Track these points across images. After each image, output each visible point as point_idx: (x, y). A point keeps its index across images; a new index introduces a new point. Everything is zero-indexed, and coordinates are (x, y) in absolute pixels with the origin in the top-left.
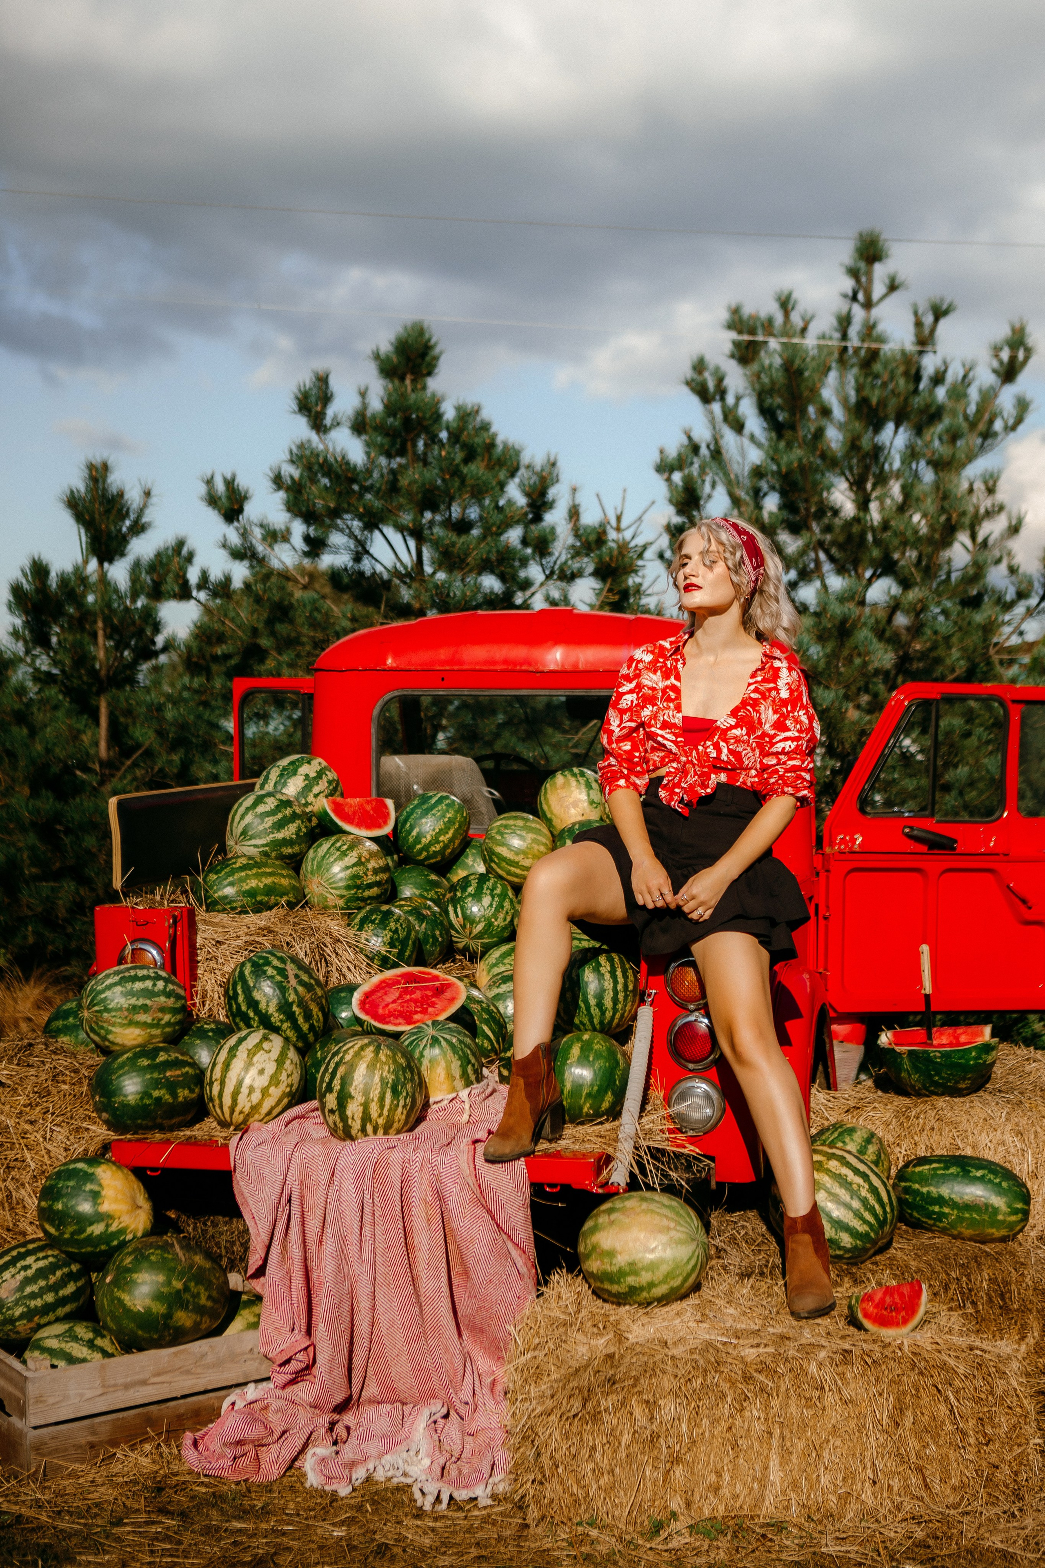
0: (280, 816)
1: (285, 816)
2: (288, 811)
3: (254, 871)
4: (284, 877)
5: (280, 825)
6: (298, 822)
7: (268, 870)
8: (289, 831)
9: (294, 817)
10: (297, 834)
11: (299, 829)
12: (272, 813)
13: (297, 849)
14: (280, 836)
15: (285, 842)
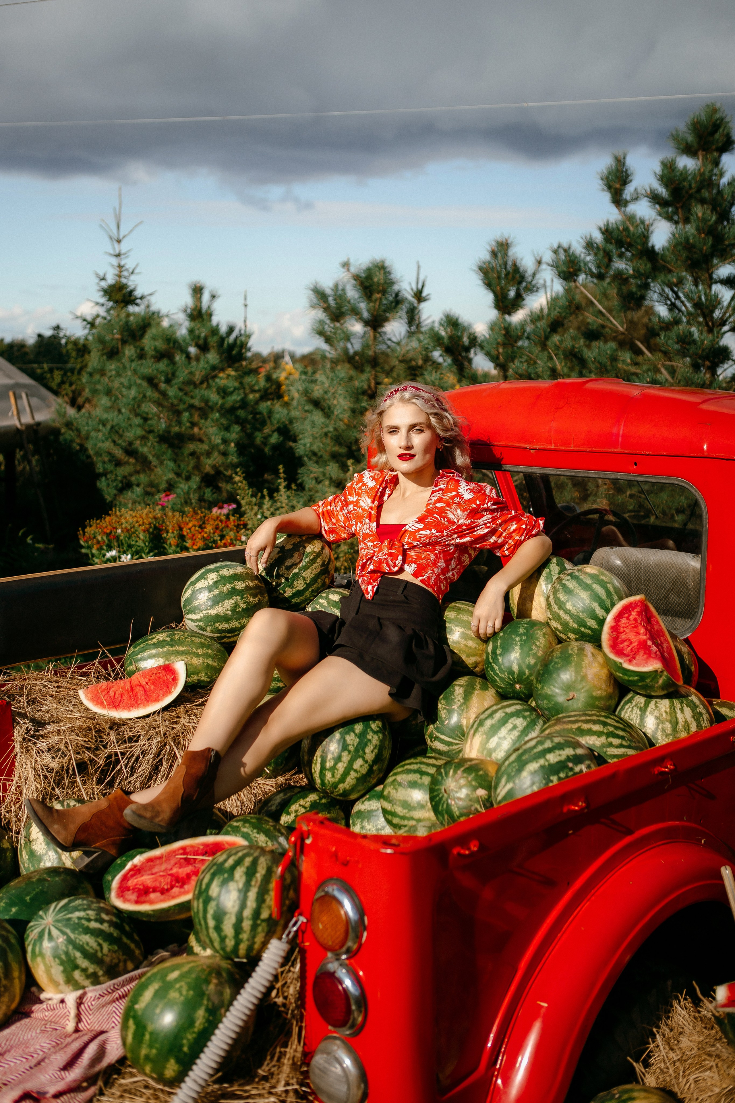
0: (216, 592)
1: (221, 593)
2: (227, 587)
3: (165, 649)
4: (198, 656)
5: (216, 601)
6: (236, 598)
7: (181, 649)
8: (226, 606)
9: (233, 592)
10: (233, 610)
11: (237, 605)
12: (210, 589)
13: (235, 624)
14: (213, 612)
15: (218, 618)
